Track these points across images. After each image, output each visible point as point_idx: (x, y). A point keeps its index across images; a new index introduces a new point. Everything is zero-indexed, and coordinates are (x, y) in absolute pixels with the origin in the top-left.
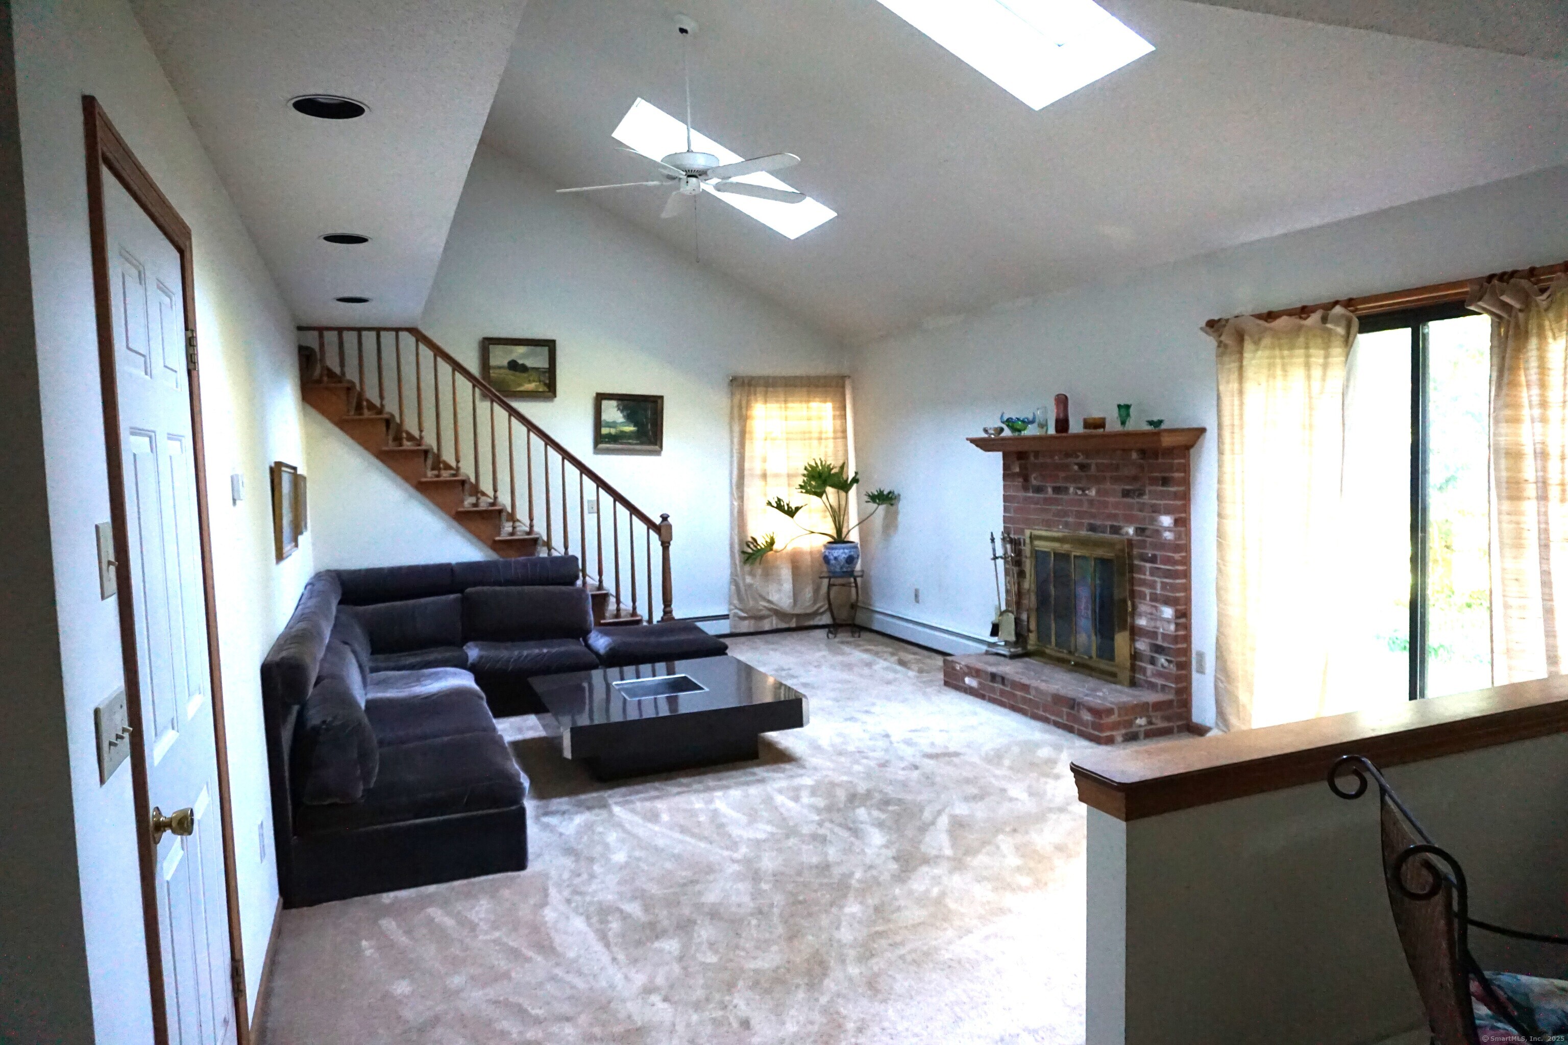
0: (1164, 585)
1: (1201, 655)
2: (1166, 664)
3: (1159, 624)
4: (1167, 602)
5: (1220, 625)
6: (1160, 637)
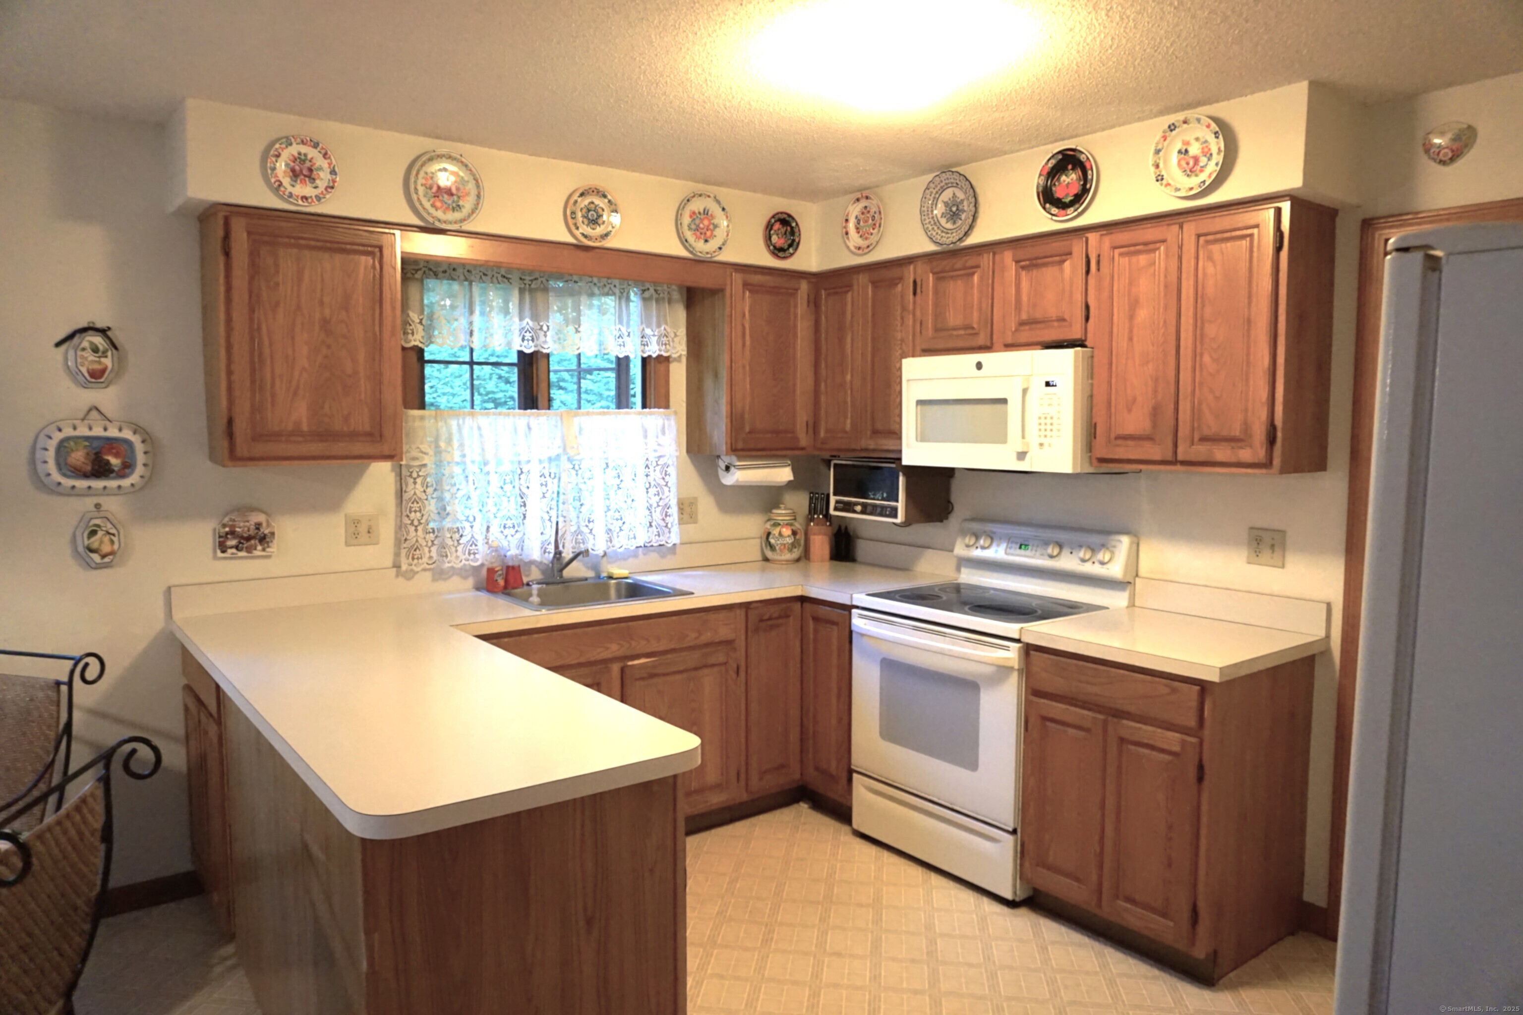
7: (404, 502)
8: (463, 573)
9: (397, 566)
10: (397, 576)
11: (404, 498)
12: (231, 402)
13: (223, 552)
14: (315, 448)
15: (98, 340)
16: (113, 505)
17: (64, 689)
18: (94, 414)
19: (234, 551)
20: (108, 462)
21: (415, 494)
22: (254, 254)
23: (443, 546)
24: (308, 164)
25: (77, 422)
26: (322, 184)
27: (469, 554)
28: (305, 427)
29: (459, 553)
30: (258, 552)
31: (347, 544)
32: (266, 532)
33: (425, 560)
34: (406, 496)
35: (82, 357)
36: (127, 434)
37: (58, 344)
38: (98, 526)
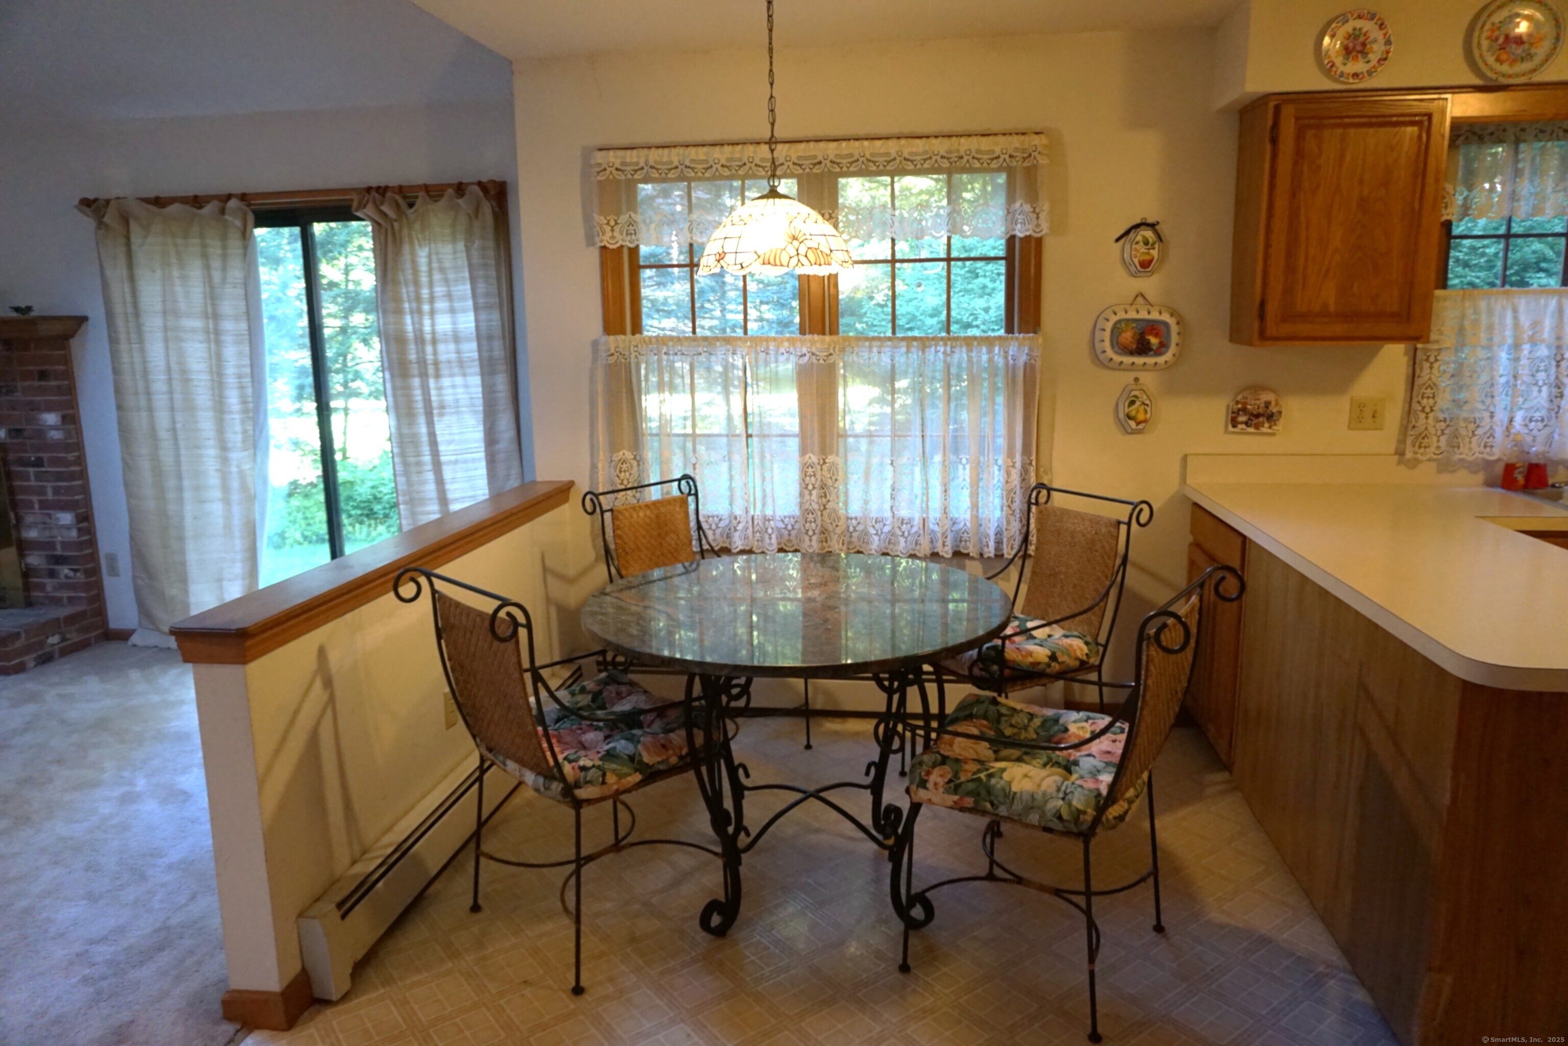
0: (56, 491)
1: (112, 558)
2: (71, 574)
3: (55, 532)
4: (64, 507)
5: (132, 520)
6: (59, 547)
7: (1416, 388)
8: (1472, 467)
9: (1400, 453)
10: (1399, 463)
11: (1416, 383)
12: (1265, 284)
13: (1234, 426)
14: (1339, 328)
15: (1149, 234)
16: (1147, 379)
17: (1123, 528)
18: (1140, 299)
19: (1244, 426)
20: (1149, 342)
21: (1430, 379)
22: (1300, 137)
23: (1456, 435)
24: (1362, 39)
25: (1128, 307)
26: (1374, 58)
27: (1485, 446)
28: (1332, 308)
29: (1474, 445)
30: (1265, 429)
31: (1349, 428)
32: (1274, 410)
33: (1432, 449)
34: (1418, 382)
35: (1136, 250)
36: (1166, 317)
37: (1117, 240)
38: (1136, 396)
